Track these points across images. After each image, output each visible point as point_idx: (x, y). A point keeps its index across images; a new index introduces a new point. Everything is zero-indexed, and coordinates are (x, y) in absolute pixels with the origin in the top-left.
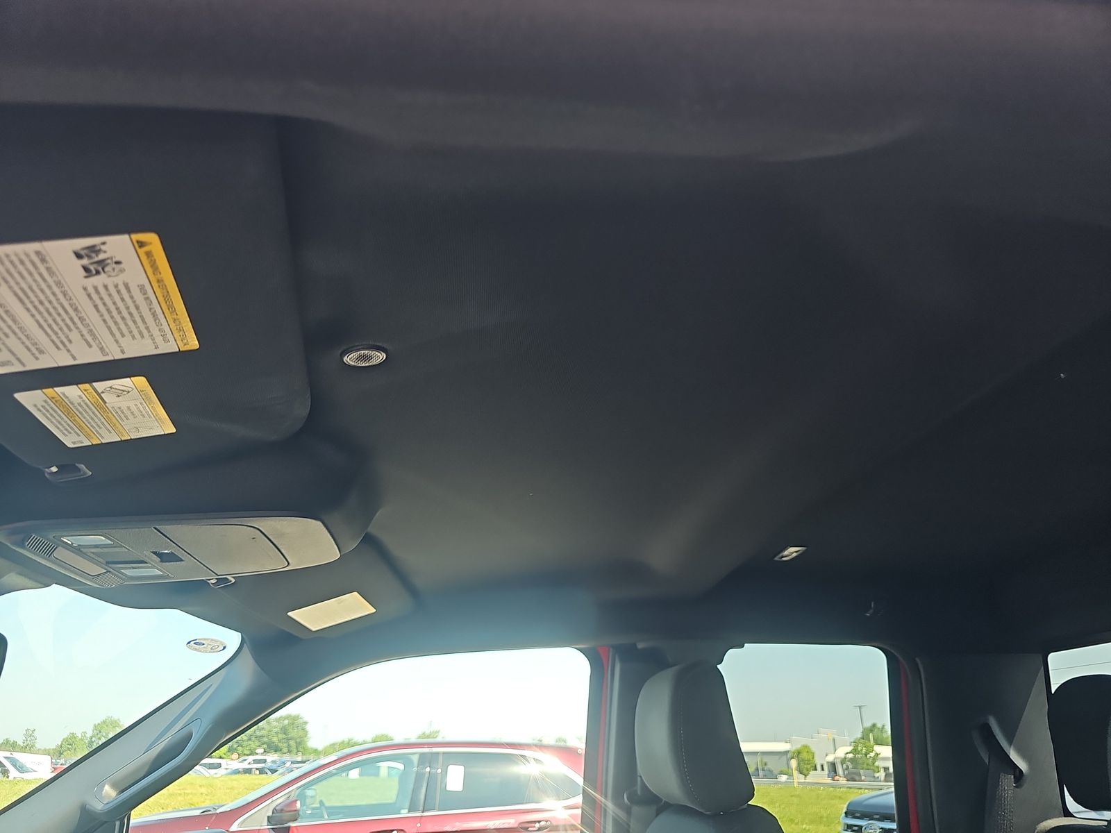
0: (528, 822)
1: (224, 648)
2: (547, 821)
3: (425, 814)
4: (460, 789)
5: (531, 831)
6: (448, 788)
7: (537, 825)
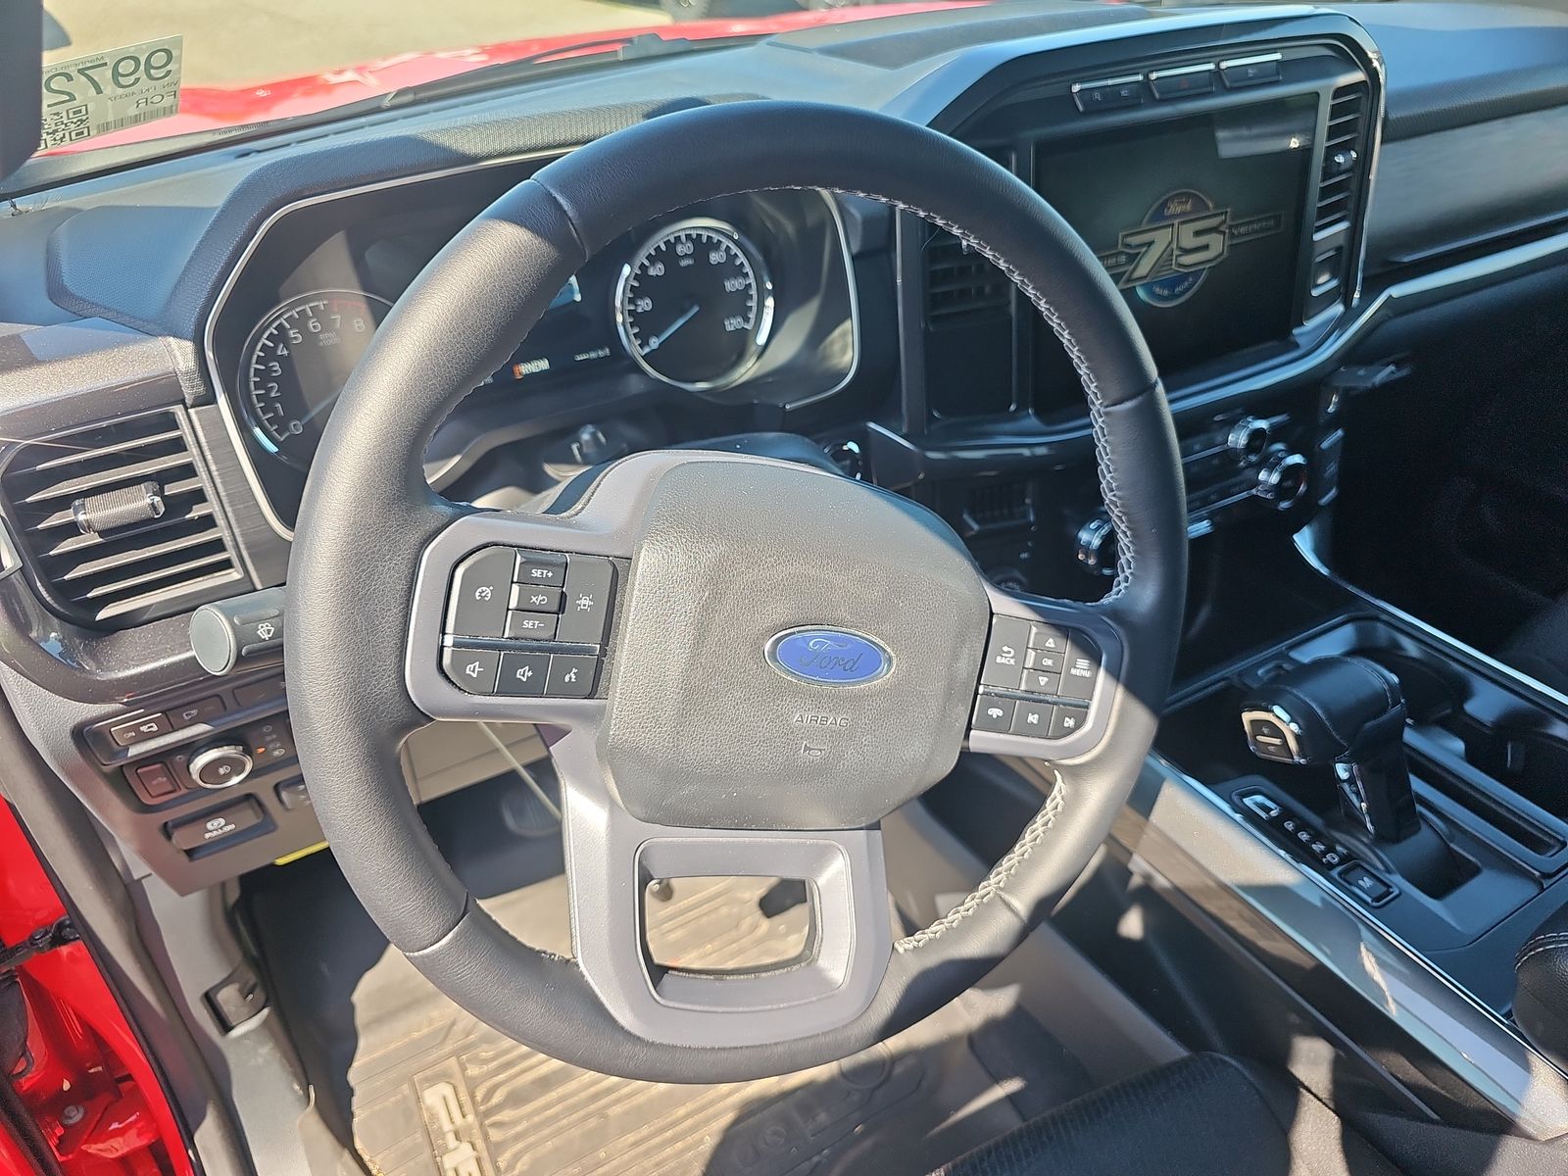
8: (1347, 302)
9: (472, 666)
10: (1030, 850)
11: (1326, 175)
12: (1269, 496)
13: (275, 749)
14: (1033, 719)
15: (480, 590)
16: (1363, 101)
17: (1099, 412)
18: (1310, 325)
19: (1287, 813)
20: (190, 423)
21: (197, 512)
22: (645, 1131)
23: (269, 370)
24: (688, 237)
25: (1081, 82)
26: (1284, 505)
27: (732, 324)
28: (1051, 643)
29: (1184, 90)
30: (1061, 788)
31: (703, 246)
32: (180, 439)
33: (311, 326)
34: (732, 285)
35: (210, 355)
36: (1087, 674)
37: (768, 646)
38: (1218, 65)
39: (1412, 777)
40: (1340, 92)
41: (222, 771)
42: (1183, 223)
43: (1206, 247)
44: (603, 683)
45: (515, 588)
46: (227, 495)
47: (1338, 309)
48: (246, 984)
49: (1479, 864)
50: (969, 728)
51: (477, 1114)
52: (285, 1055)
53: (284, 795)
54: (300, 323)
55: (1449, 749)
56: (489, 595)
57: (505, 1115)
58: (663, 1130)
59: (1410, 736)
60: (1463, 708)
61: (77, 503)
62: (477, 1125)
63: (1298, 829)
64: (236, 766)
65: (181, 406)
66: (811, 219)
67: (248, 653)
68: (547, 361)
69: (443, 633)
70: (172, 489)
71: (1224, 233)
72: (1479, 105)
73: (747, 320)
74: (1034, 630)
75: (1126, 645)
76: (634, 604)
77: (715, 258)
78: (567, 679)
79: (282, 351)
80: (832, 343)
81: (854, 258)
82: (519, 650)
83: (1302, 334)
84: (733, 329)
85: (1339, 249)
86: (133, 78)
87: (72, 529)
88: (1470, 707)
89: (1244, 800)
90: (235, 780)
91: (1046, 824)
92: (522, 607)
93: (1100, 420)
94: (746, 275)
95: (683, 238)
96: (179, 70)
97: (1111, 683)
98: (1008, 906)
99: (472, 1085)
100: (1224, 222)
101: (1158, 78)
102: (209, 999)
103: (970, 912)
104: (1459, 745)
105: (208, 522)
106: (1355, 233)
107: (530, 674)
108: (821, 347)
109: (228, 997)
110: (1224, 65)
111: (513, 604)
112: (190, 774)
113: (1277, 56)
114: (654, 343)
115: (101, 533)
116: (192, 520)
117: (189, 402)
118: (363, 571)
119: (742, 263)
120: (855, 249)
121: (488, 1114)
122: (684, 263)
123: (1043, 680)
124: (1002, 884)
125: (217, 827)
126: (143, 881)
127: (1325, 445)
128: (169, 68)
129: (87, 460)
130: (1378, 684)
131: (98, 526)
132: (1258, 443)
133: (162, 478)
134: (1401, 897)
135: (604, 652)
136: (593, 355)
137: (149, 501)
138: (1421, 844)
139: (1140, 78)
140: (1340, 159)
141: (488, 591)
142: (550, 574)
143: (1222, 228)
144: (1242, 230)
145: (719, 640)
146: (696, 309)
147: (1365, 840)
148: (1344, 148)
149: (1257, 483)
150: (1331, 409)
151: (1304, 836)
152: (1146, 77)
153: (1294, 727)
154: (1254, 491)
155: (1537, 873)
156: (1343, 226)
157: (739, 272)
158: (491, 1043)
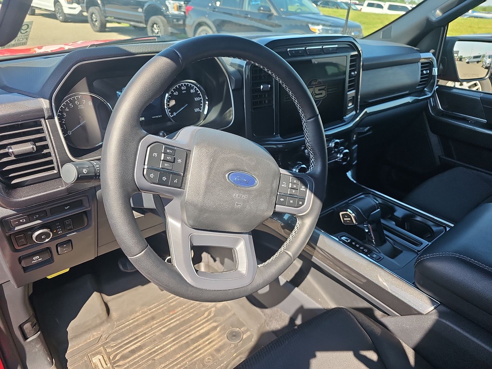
8: (356, 111)
9: (152, 175)
10: (292, 239)
11: (350, 78)
12: (340, 161)
13: (59, 231)
14: (291, 202)
15: (154, 154)
16: (357, 59)
17: (304, 122)
18: (348, 116)
19: (352, 241)
20: (45, 124)
21: (45, 151)
22: (167, 363)
23: (63, 115)
24: (185, 85)
25: (290, 48)
26: (344, 163)
27: (197, 110)
28: (295, 181)
29: (315, 53)
30: (299, 222)
31: (189, 88)
32: (42, 129)
33: (76, 103)
34: (196, 99)
35: (53, 104)
36: (305, 190)
37: (227, 175)
38: (322, 47)
39: (384, 231)
40: (352, 56)
41: (43, 237)
42: (315, 87)
43: (321, 94)
44: (183, 184)
45: (163, 154)
46: (56, 146)
47: (354, 113)
48: (33, 322)
49: (402, 250)
50: (276, 204)
51: (111, 364)
52: (45, 348)
53: (59, 248)
54: (73, 102)
55: (392, 224)
56: (156, 155)
57: (121, 363)
58: (173, 362)
59: (383, 221)
60: (394, 215)
61: (9, 147)
62: (111, 367)
63: (356, 244)
64: (47, 235)
65: (43, 119)
66: (221, 80)
67: (80, 177)
68: (144, 118)
69: (144, 165)
70: (38, 144)
71: (326, 90)
72: (384, 63)
73: (200, 109)
74: (291, 178)
75: (313, 183)
76: (192, 162)
77: (192, 91)
78: (175, 182)
79: (67, 110)
80: (226, 114)
81: (232, 90)
82: (164, 172)
83: (345, 118)
84: (196, 111)
85: (353, 97)
86: (26, 31)
87: (7, 155)
88: (395, 214)
89: (342, 238)
90: (47, 240)
91: (295, 232)
92: (164, 159)
93: (305, 124)
94: (200, 97)
95: (183, 85)
96: (30, 32)
97: (310, 193)
98: (287, 253)
99: (109, 355)
100: (325, 88)
101: (308, 49)
102: (21, 327)
103: (277, 256)
104: (394, 223)
105: (49, 155)
106: (357, 93)
107: (166, 179)
108: (223, 115)
109: (27, 327)
110: (324, 47)
111: (162, 159)
112: (32, 238)
113: (336, 46)
114: (175, 114)
115: (15, 156)
116: (44, 154)
117: (46, 118)
118: (126, 144)
119: (199, 93)
120: (233, 88)
121: (114, 363)
122: (183, 92)
123: (294, 191)
124: (285, 249)
125: (37, 259)
126: (3, 285)
127: (353, 148)
128: (27, 30)
129: (13, 134)
130: (373, 203)
131: (16, 154)
132: (337, 146)
133: (35, 141)
134: (384, 259)
135: (184, 176)
136: (157, 117)
137: (32, 146)
138: (387, 246)
139: (304, 48)
140: (353, 73)
141: (156, 154)
142: (171, 152)
143: (325, 89)
144: (330, 90)
145: (215, 172)
146: (187, 105)
147: (374, 246)
148: (354, 71)
149: (337, 157)
150: (354, 139)
151: (358, 246)
152: (305, 48)
153: (353, 215)
154: (337, 160)
155: (416, 251)
156: (354, 91)
157: (198, 96)
158: (114, 341)
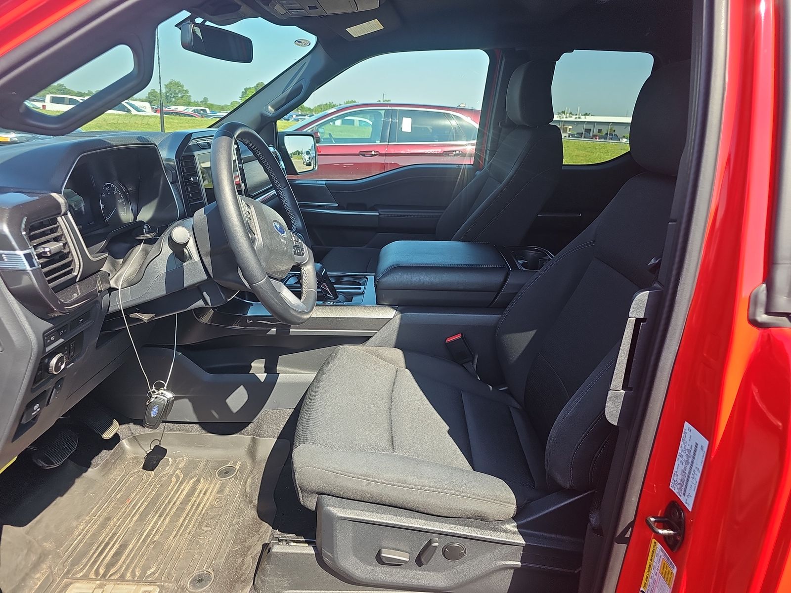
0: (449, 151)
1: (310, 44)
2: (460, 151)
3: (389, 144)
4: (409, 131)
5: (451, 156)
6: (403, 130)
7: (454, 153)
14: (299, 251)
30: (304, 269)
41: (59, 365)
57: (113, 571)
58: (180, 528)
65: (59, 215)
81: (171, 183)
91: (306, 276)
94: (122, 198)
117: (62, 213)
119: (120, 194)
121: (104, 576)
125: (36, 409)
158: (78, 564)
